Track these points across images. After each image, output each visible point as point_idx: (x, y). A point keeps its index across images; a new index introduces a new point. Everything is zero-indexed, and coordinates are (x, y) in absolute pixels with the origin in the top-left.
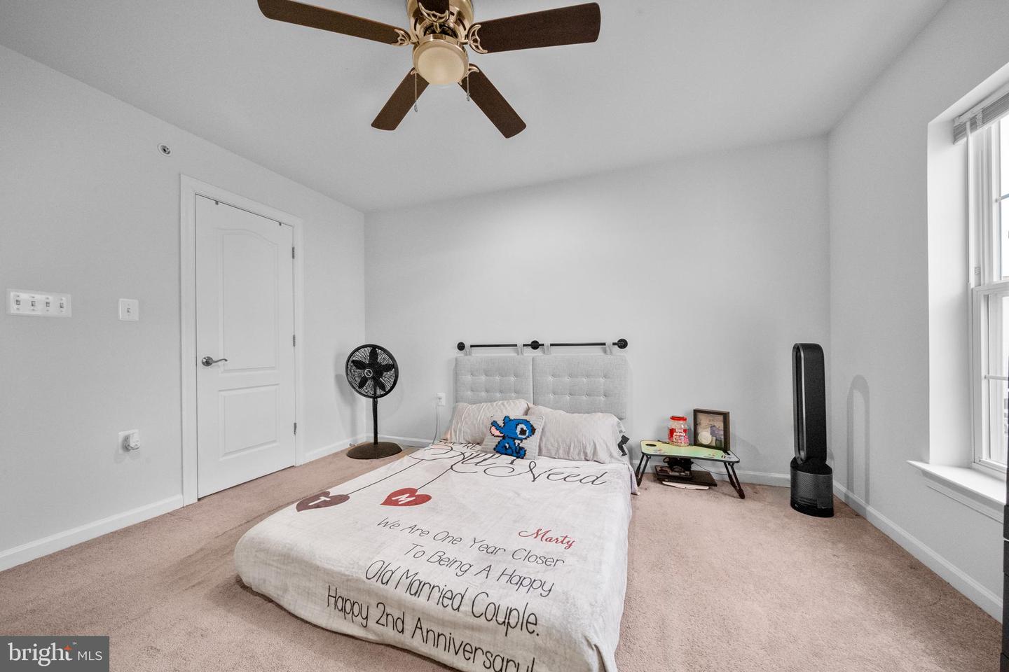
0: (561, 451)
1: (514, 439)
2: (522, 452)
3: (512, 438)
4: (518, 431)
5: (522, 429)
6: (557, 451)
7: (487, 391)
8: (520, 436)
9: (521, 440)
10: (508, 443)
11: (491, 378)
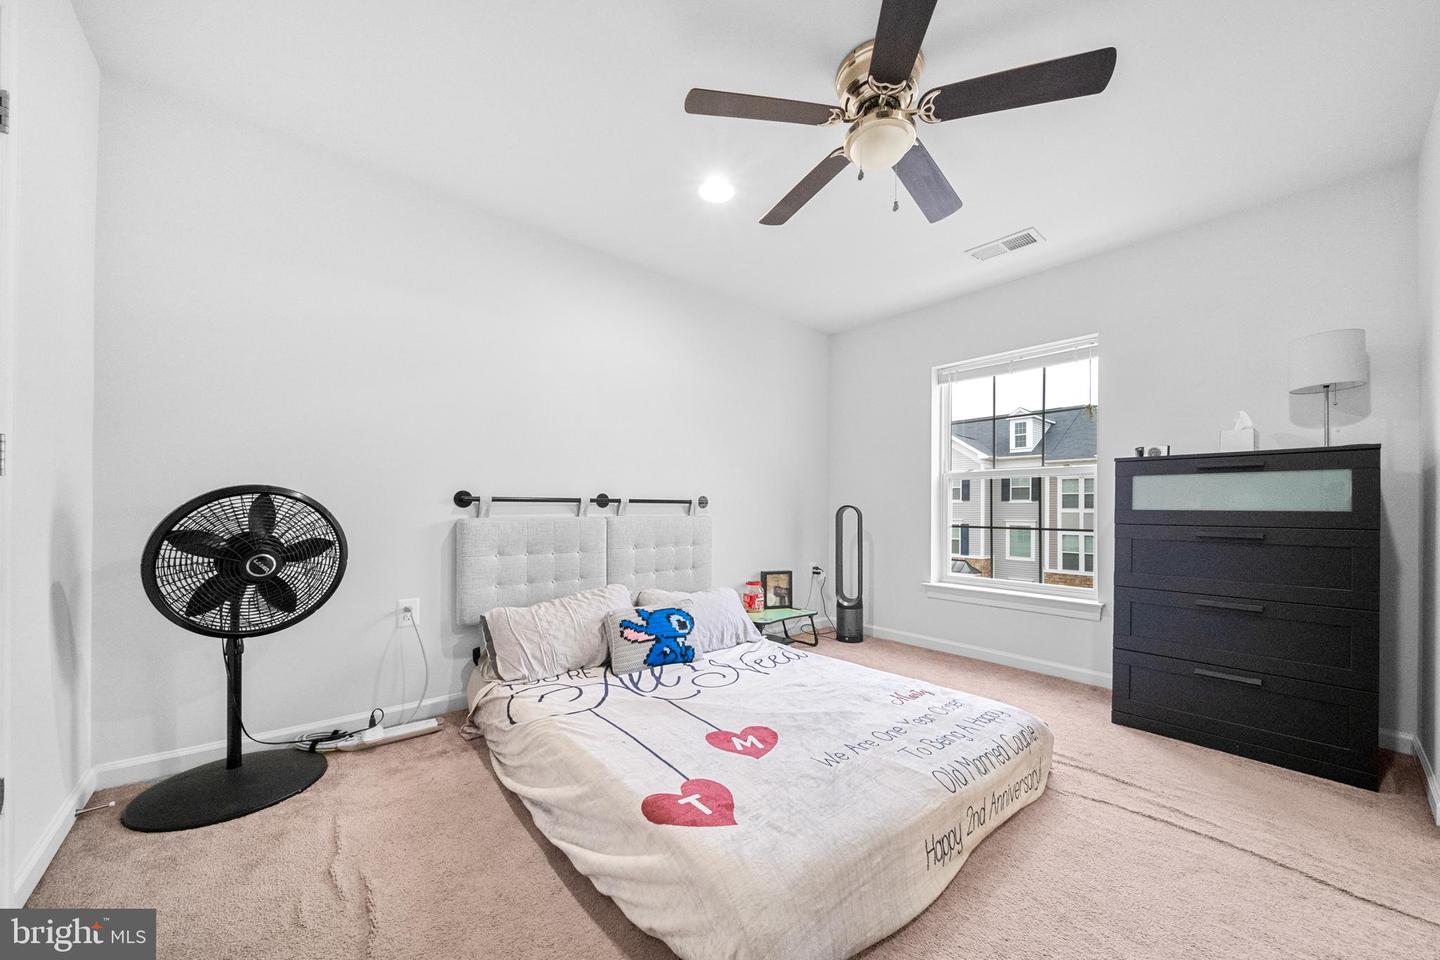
0: (714, 640)
1: (675, 638)
2: (690, 653)
3: (671, 637)
4: (675, 625)
5: (679, 621)
6: (711, 642)
7: (531, 581)
8: (681, 632)
9: (684, 636)
10: (668, 647)
11: (540, 556)
